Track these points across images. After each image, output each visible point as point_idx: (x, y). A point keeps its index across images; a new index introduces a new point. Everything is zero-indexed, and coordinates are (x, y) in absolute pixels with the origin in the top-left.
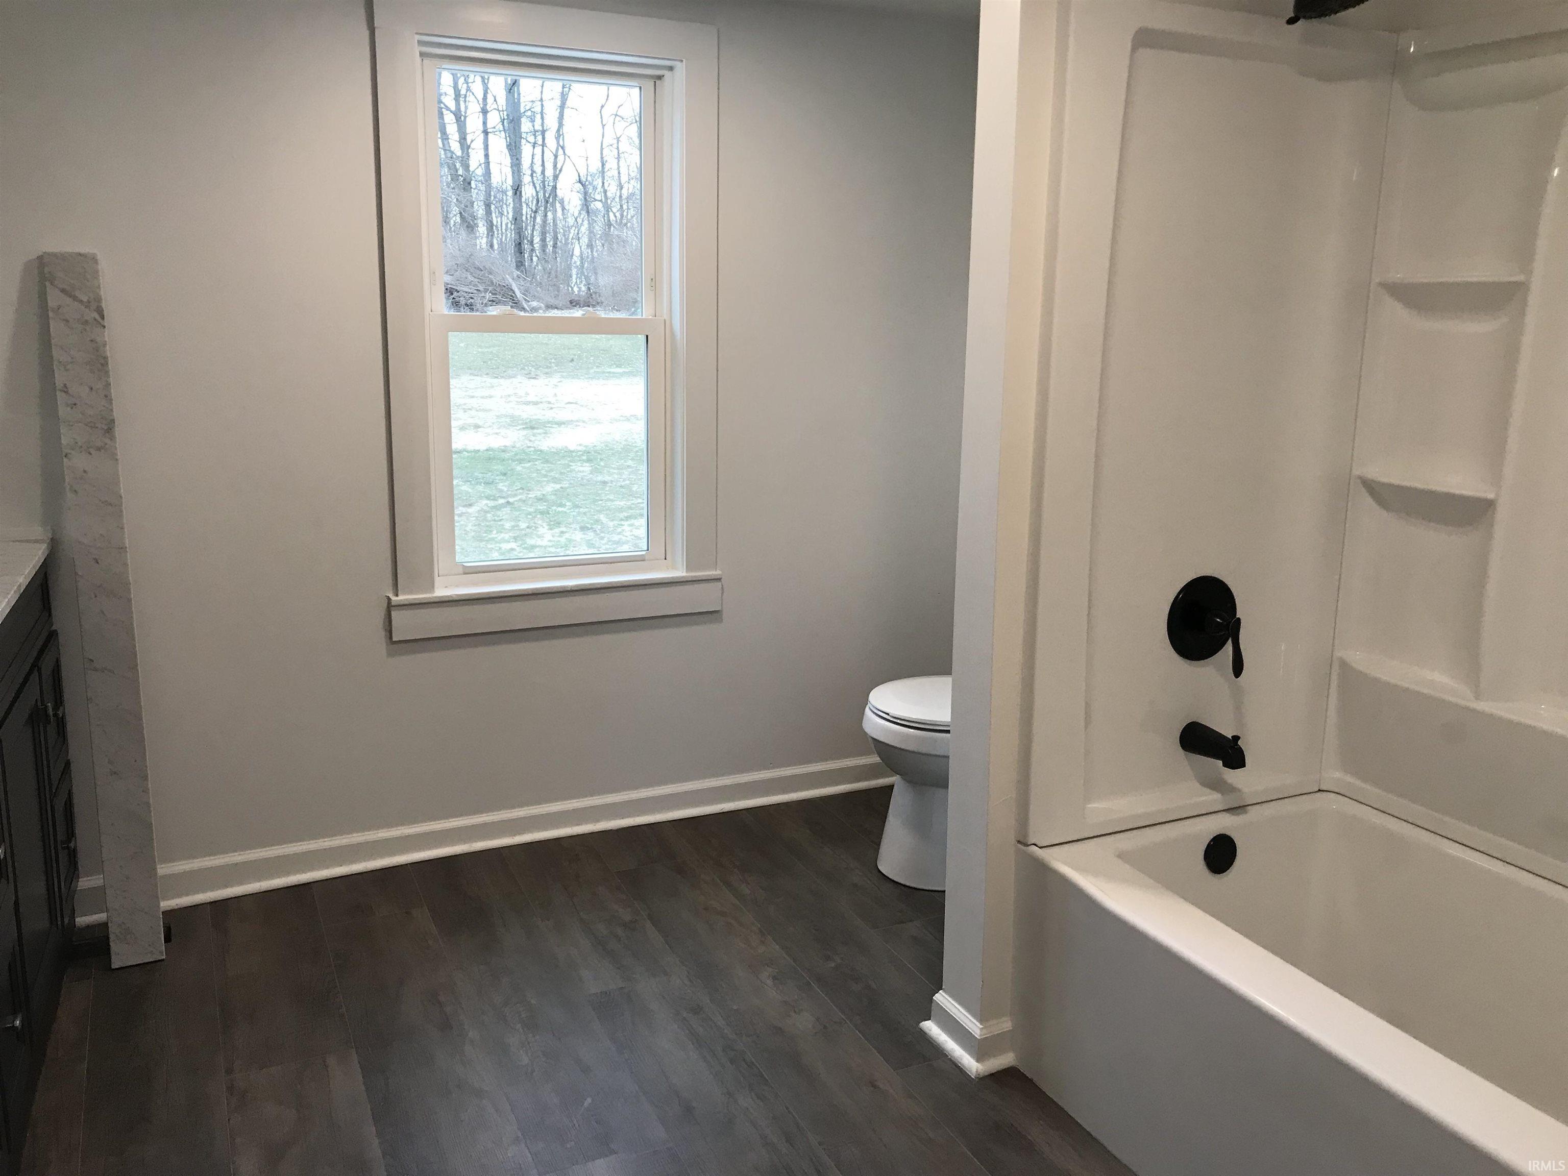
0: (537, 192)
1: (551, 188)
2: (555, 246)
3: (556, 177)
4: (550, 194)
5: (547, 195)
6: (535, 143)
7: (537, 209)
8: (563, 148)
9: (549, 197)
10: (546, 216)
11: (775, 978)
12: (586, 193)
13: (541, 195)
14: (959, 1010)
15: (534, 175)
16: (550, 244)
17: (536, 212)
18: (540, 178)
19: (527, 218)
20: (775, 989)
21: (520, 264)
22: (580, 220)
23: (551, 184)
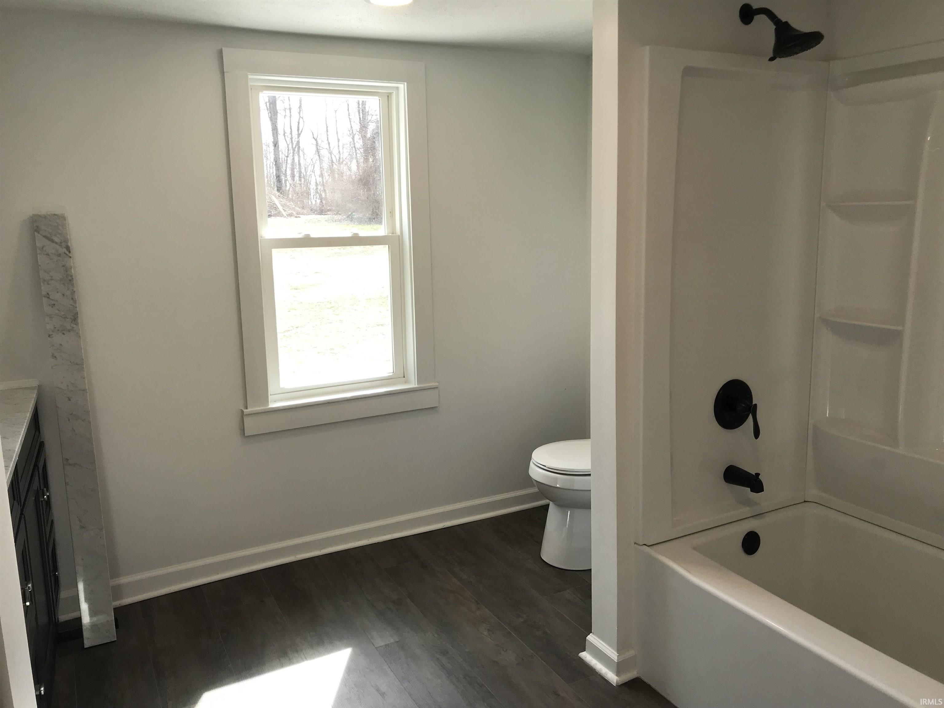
0: (288, 145)
1: (296, 142)
2: (300, 177)
3: (299, 135)
4: (296, 146)
5: (294, 147)
6: (285, 116)
7: (288, 155)
8: (302, 118)
9: (295, 148)
10: (293, 159)
11: (489, 630)
12: (317, 144)
13: (290, 146)
14: (603, 645)
15: (286, 135)
16: (297, 175)
17: (287, 157)
18: (290, 136)
19: (282, 160)
20: (490, 637)
21: (279, 189)
22: (314, 160)
23: (296, 140)
